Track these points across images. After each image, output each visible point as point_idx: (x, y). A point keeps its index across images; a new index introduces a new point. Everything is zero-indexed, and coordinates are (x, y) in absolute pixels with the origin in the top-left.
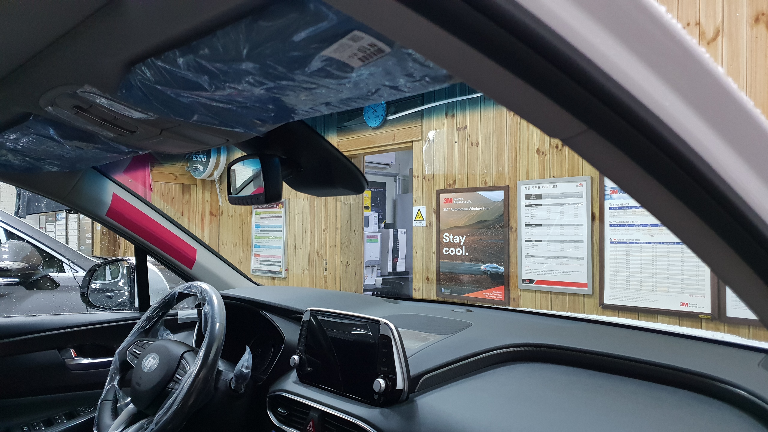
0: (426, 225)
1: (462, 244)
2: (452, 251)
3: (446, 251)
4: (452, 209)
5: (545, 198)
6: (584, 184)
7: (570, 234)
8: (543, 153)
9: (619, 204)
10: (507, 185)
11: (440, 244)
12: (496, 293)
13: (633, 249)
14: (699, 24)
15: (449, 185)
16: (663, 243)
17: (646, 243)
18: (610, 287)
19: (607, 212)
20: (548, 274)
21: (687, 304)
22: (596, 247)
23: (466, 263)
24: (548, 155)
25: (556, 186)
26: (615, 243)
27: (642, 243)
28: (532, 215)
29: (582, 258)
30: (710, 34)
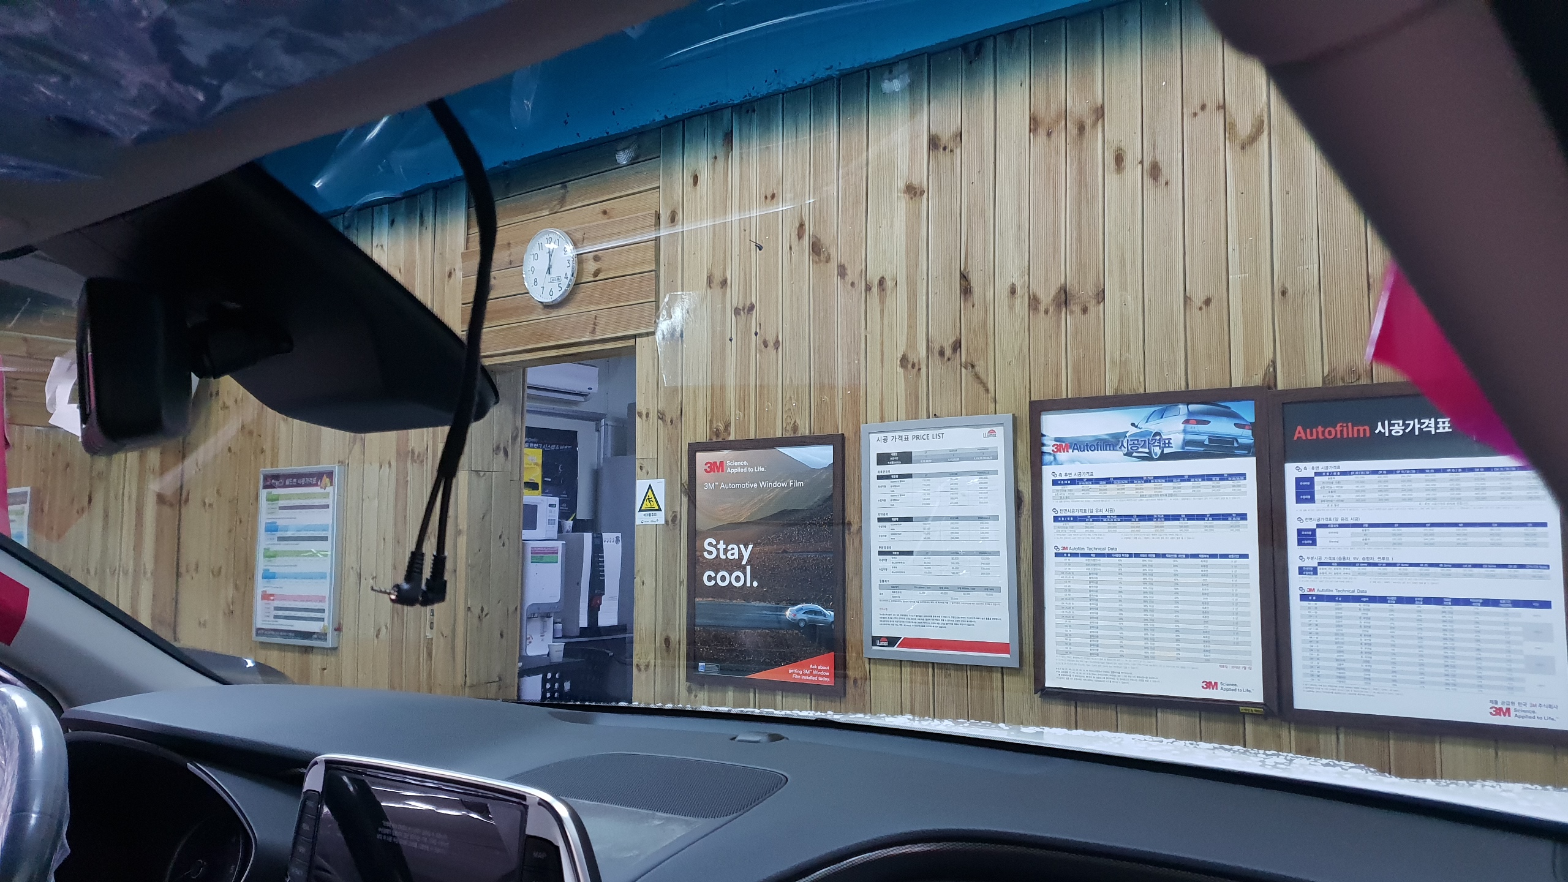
0: (666, 522)
1: (744, 562)
2: (723, 579)
3: (710, 578)
4: (722, 485)
5: (918, 462)
6: (999, 431)
7: (970, 537)
8: (913, 366)
9: (1073, 474)
10: (840, 433)
11: (695, 563)
12: (817, 669)
13: (1102, 569)
14: (1224, 107)
15: (717, 433)
16: (1164, 556)
17: (1131, 555)
18: (1058, 652)
19: (1048, 490)
20: (926, 625)
21: (1216, 683)
22: (1026, 566)
23: (753, 603)
24: (924, 370)
25: (941, 435)
26: (1065, 555)
27: (1121, 555)
28: (893, 498)
29: (997, 589)
30: (1244, 128)
